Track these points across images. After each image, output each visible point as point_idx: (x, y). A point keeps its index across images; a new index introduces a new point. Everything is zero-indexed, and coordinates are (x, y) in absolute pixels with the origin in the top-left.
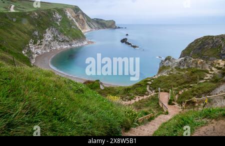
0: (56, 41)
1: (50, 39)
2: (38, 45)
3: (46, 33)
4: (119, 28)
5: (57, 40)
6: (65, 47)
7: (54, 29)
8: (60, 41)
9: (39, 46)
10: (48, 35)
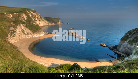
2: (13, 37)
5: (24, 33)
10: (19, 30)
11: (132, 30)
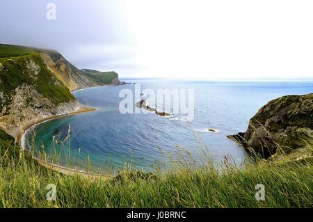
0: (30, 107)
1: (21, 103)
2: (4, 114)
3: (15, 93)
4: (124, 83)
5: (32, 106)
6: (44, 116)
7: (27, 87)
8: (36, 107)
9: (6, 116)
10: (19, 98)
11: (277, 100)
